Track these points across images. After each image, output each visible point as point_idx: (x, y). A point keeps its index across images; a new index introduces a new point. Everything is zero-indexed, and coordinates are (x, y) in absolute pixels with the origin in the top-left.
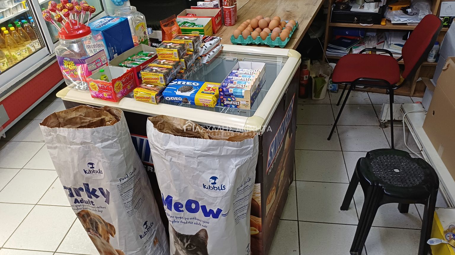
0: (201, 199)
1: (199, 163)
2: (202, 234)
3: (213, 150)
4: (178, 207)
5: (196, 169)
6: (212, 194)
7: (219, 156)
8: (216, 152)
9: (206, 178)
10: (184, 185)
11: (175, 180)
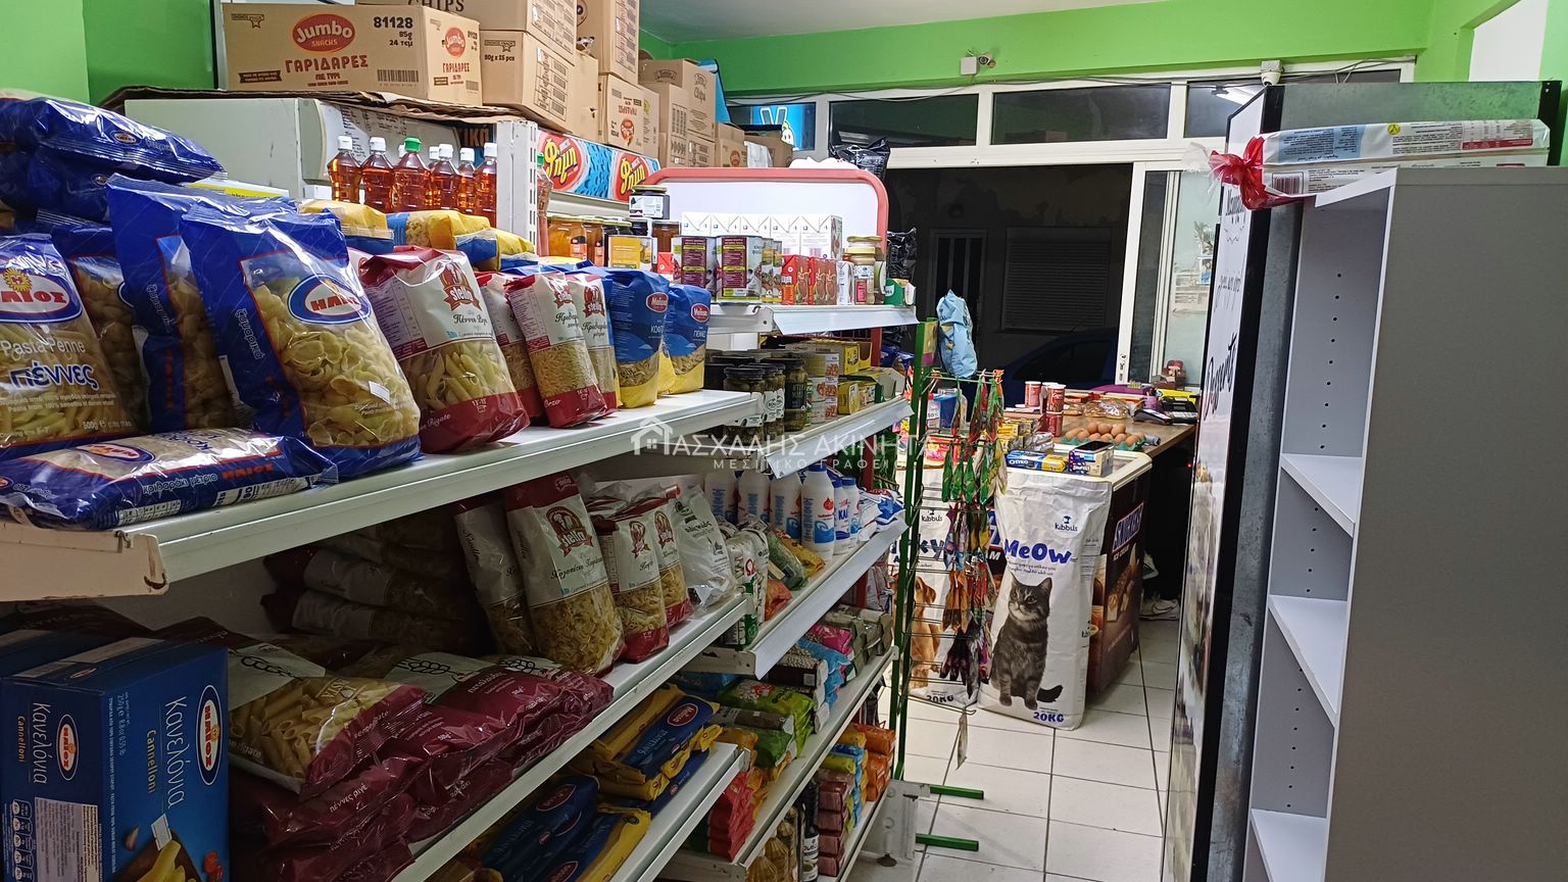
0: (1050, 542)
1: (1055, 501)
2: (1046, 585)
3: (1070, 489)
4: (1024, 552)
5: (1051, 506)
6: (1063, 534)
7: (1074, 497)
8: (1072, 492)
9: (1060, 516)
10: (1034, 527)
11: (1026, 521)
